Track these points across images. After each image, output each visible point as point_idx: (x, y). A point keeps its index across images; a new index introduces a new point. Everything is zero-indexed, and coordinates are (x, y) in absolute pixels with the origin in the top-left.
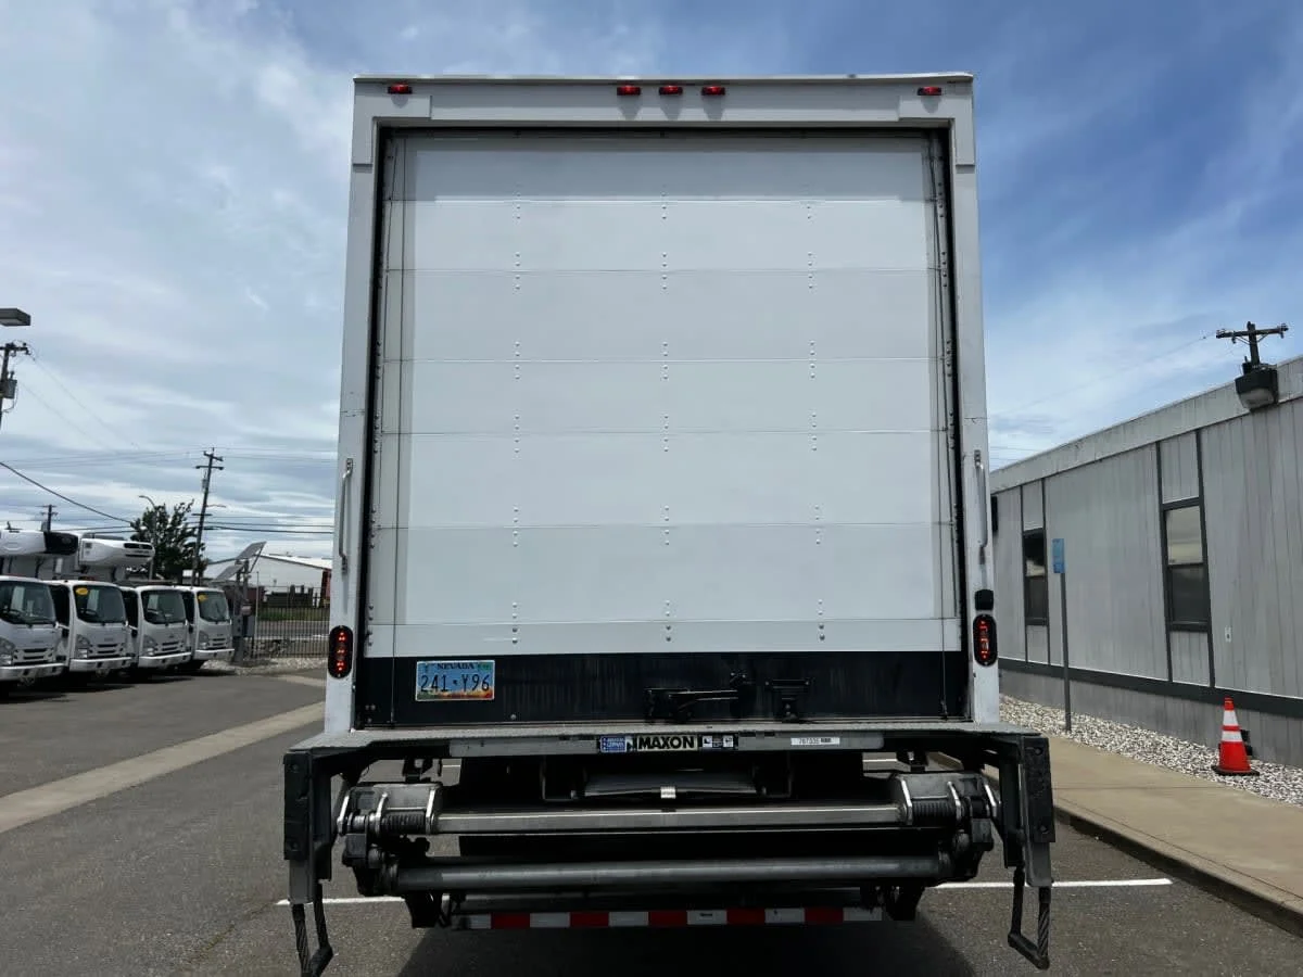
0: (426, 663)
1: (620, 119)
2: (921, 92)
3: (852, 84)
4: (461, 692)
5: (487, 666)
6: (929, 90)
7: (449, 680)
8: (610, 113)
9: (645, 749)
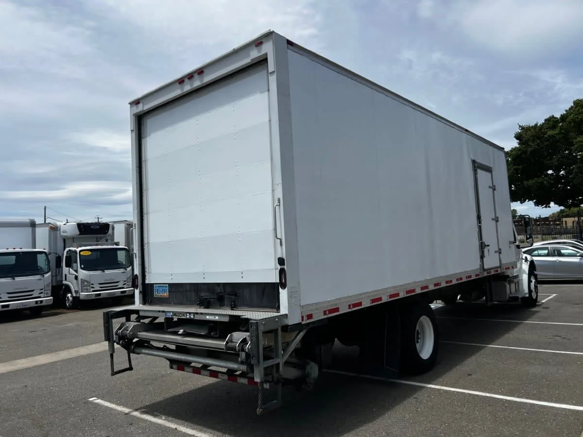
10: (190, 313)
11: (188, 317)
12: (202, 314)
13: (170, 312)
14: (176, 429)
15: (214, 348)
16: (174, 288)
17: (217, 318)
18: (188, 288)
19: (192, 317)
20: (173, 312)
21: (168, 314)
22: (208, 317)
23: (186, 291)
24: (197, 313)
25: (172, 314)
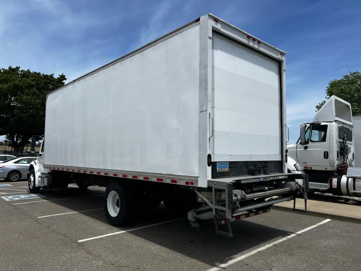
0: (218, 163)
1: (246, 42)
2: (281, 54)
3: (274, 49)
4: (224, 170)
5: (227, 164)
6: (282, 54)
7: (222, 167)
8: (245, 41)
9: (264, 180)
10: (272, 177)
11: (271, 179)
12: (277, 176)
13: (262, 178)
14: (258, 251)
15: (281, 193)
16: (232, 164)
17: (283, 177)
18: (242, 164)
19: (273, 178)
20: (263, 177)
21: (261, 179)
22: (280, 177)
23: (241, 166)
24: (275, 176)
25: (263, 179)
